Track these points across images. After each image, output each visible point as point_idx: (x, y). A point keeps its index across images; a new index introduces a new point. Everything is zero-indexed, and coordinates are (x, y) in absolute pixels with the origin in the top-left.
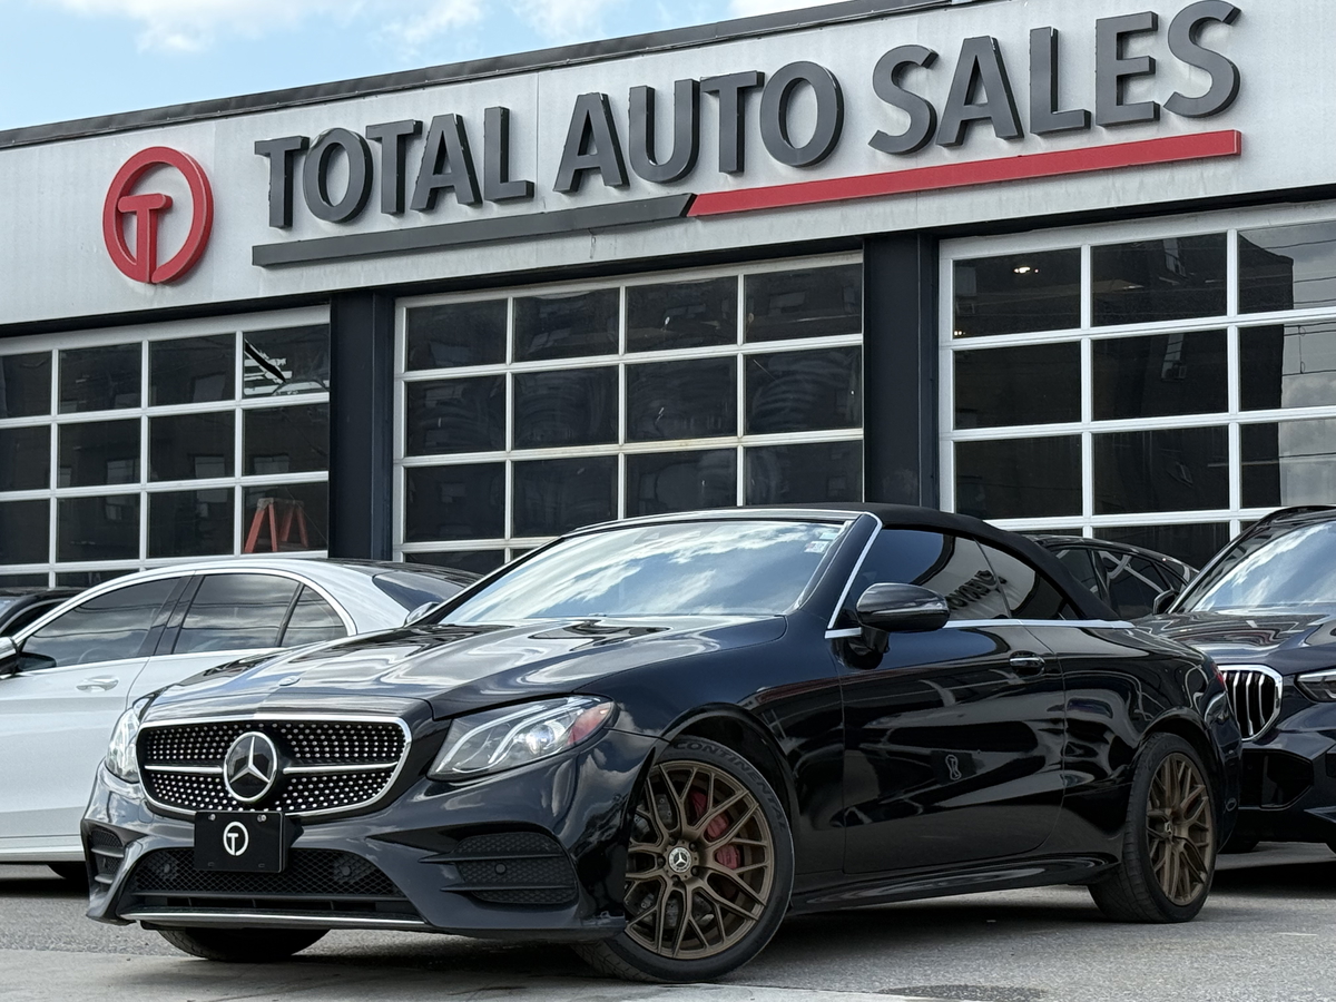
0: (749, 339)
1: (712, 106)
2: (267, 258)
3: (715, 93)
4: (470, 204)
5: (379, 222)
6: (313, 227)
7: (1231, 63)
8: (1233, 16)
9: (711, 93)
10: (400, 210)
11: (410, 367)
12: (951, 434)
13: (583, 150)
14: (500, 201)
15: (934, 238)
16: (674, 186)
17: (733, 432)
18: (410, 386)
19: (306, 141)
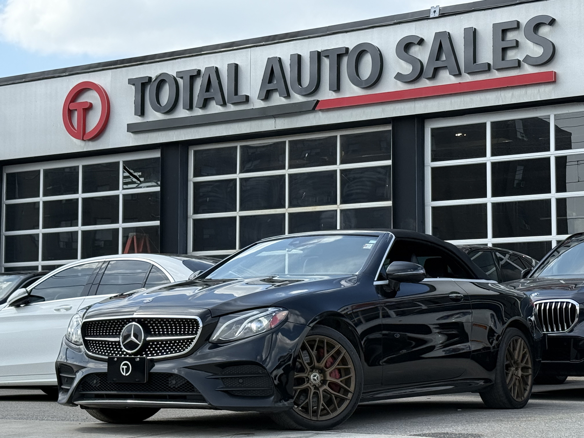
0: (342, 162)
1: (326, 62)
2: (133, 129)
3: (327, 57)
4: (221, 105)
5: (182, 113)
6: (154, 116)
7: (551, 42)
8: (552, 22)
9: (326, 56)
10: (191, 108)
11: (195, 175)
12: (430, 204)
13: (270, 81)
14: (234, 104)
15: (422, 119)
16: (310, 97)
17: (335, 203)
18: (195, 184)
19: (150, 78)
